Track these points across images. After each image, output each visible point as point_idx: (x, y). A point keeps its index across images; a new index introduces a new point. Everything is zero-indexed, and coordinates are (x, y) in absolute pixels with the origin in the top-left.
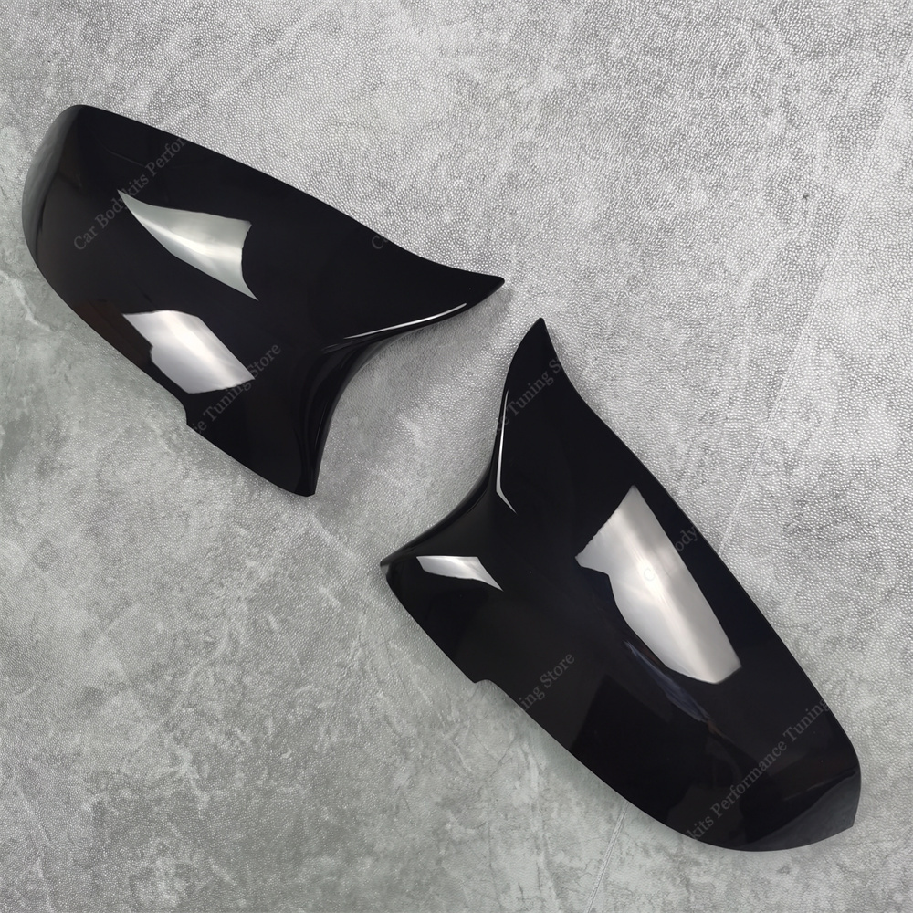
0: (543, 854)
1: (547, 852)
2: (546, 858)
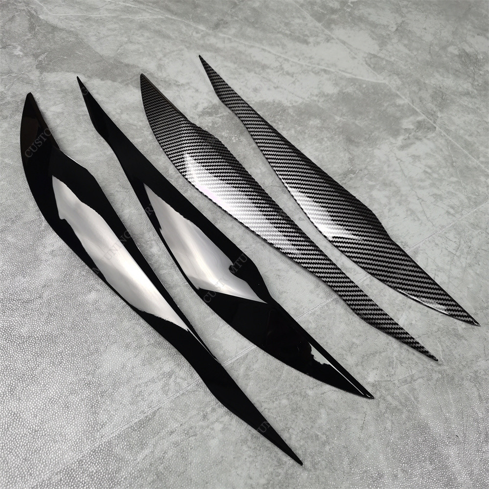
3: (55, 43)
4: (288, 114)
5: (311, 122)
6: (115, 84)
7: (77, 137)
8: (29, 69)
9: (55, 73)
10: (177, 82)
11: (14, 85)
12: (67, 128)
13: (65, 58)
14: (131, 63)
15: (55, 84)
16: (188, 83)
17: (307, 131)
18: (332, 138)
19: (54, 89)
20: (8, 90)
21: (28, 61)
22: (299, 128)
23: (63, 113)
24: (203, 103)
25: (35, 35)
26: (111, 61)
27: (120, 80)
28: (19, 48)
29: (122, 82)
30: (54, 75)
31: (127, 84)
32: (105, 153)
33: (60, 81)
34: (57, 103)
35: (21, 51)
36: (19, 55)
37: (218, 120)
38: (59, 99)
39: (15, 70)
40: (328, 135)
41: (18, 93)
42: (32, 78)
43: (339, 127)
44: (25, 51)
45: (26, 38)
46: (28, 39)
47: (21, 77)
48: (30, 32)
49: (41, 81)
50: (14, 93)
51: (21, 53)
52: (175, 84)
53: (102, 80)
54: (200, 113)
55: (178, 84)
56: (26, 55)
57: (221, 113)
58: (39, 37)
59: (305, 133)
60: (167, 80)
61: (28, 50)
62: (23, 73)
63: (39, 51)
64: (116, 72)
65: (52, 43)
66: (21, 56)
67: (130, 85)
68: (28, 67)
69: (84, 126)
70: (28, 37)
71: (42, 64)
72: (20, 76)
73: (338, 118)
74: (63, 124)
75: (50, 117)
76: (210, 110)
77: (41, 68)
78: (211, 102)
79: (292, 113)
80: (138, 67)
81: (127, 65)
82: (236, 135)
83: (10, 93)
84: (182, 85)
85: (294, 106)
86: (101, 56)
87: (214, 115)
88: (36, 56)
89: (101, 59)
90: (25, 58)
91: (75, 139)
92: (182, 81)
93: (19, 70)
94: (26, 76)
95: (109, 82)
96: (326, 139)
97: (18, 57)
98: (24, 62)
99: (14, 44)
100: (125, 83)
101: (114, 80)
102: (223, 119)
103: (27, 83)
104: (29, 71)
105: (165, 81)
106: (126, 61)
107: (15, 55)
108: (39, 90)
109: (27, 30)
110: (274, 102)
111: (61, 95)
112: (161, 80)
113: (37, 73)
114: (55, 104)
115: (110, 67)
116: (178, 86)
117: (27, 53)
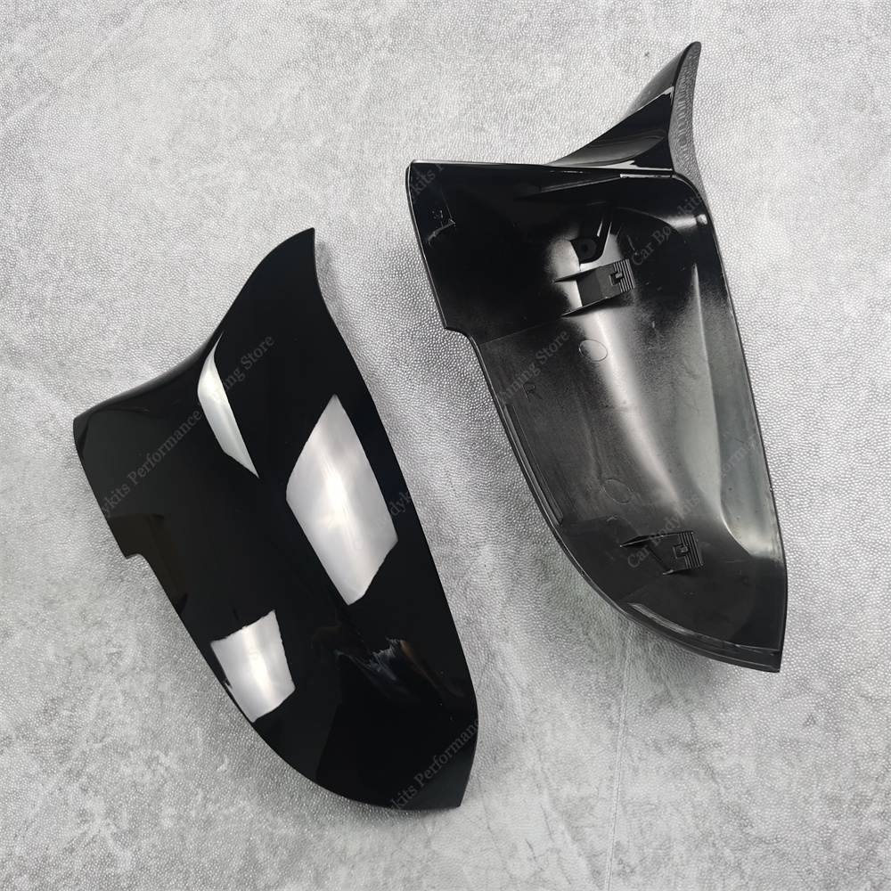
0: (546, 790)
1: (549, 787)
2: (551, 795)
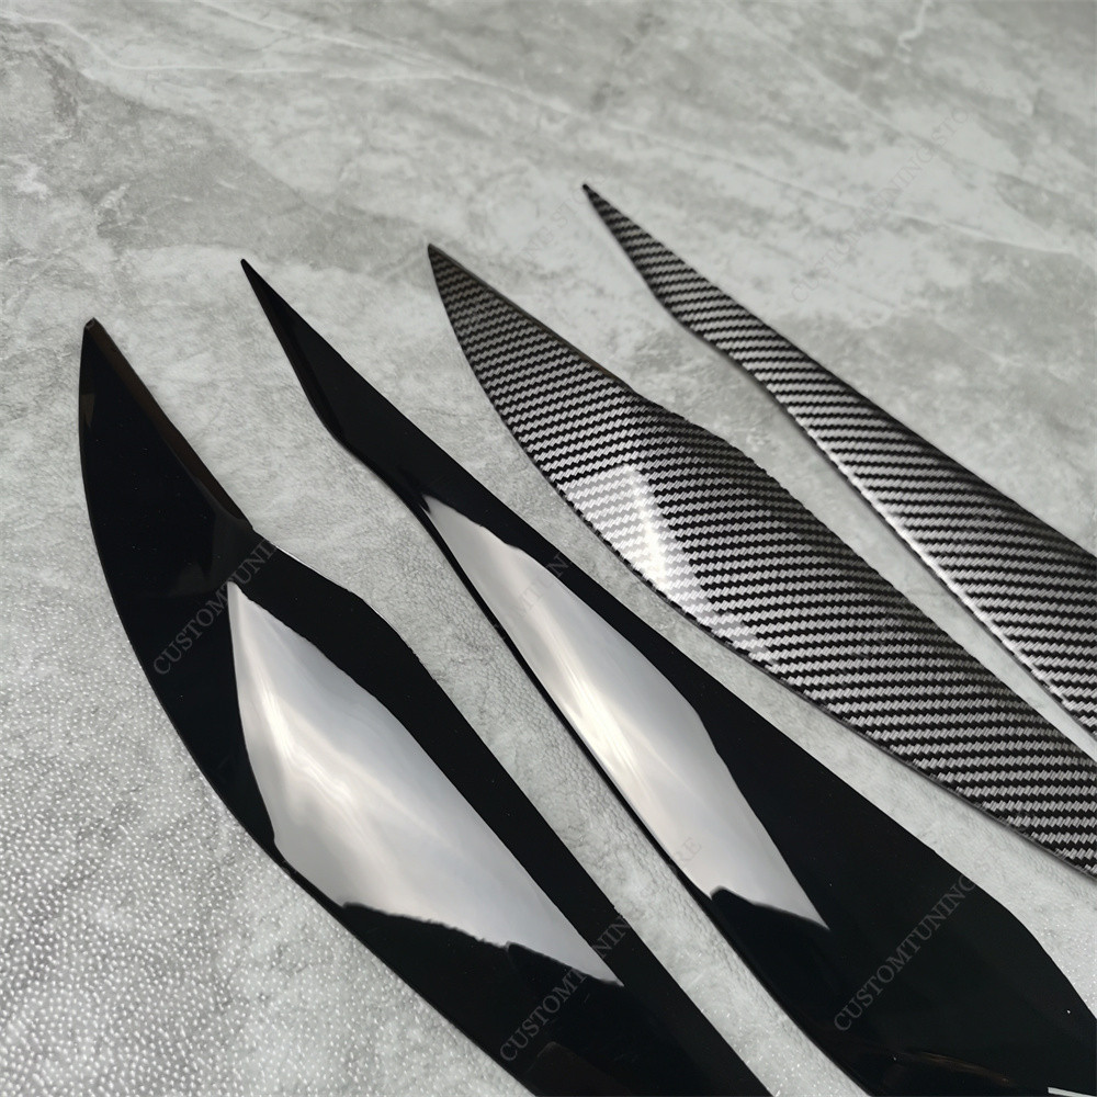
3: (145, 152)
4: (871, 354)
5: (939, 377)
6: (359, 279)
7: (275, 468)
8: (77, 237)
9: (163, 249)
10: (536, 267)
11: (33, 296)
12: (237, 438)
13: (187, 199)
14: (389, 211)
15: (167, 285)
16: (569, 270)
17: (937, 403)
18: (1009, 423)
19: (169, 303)
20: (16, 312)
21: (68, 212)
22: (914, 396)
23: (213, 385)
24: (628, 330)
25: (78, 130)
26: (330, 208)
27: (368, 268)
28: (33, 170)
29: (377, 272)
30: (159, 255)
31: (394, 280)
32: (380, 521)
33: (183, 277)
34: (189, 350)
35: (40, 179)
36: (36, 193)
37: (688, 383)
38: (191, 337)
39: (30, 244)
40: (998, 413)
41: (50, 322)
42: (91, 267)
43: (1013, 388)
44: (55, 181)
45: (50, 139)
46: (59, 144)
47: (53, 267)
48: (61, 120)
49: (122, 278)
50: (36, 323)
51: (42, 188)
52: (531, 273)
53: (315, 266)
54: (632, 364)
55: (540, 272)
56: (59, 192)
57: (689, 359)
58: (93, 134)
59: (935, 410)
60: (506, 260)
61: (64, 175)
62: (57, 251)
63: (99, 179)
64: (352, 241)
65: (137, 156)
66: (42, 197)
67: (403, 283)
68: (71, 231)
69: (290, 427)
70: (56, 137)
71: (114, 222)
72: (50, 263)
73: (1002, 361)
74: (220, 422)
75: (175, 402)
76: (654, 353)
77: (115, 233)
78: (648, 326)
79: (879, 351)
80: (412, 224)
81: (380, 220)
82: (753, 430)
83: (23, 324)
84: (554, 275)
85: (876, 330)
86: (296, 193)
87: (672, 367)
88: (92, 196)
89: (297, 202)
90: (55, 203)
91: (273, 476)
92: (550, 262)
93: (45, 244)
94: (68, 264)
95: (338, 275)
96: (995, 427)
97: (33, 199)
98: (56, 216)
99: (16, 158)
100: (387, 274)
101: (352, 269)
102: (700, 379)
103: (78, 286)
104: (77, 247)
105: (502, 266)
106: (373, 206)
107: (22, 195)
108: (120, 307)
109: (50, 114)
110: (820, 318)
111: (194, 324)
112: (491, 264)
113: (104, 250)
114: (180, 355)
115: (329, 227)
116: (543, 278)
117: (62, 187)
